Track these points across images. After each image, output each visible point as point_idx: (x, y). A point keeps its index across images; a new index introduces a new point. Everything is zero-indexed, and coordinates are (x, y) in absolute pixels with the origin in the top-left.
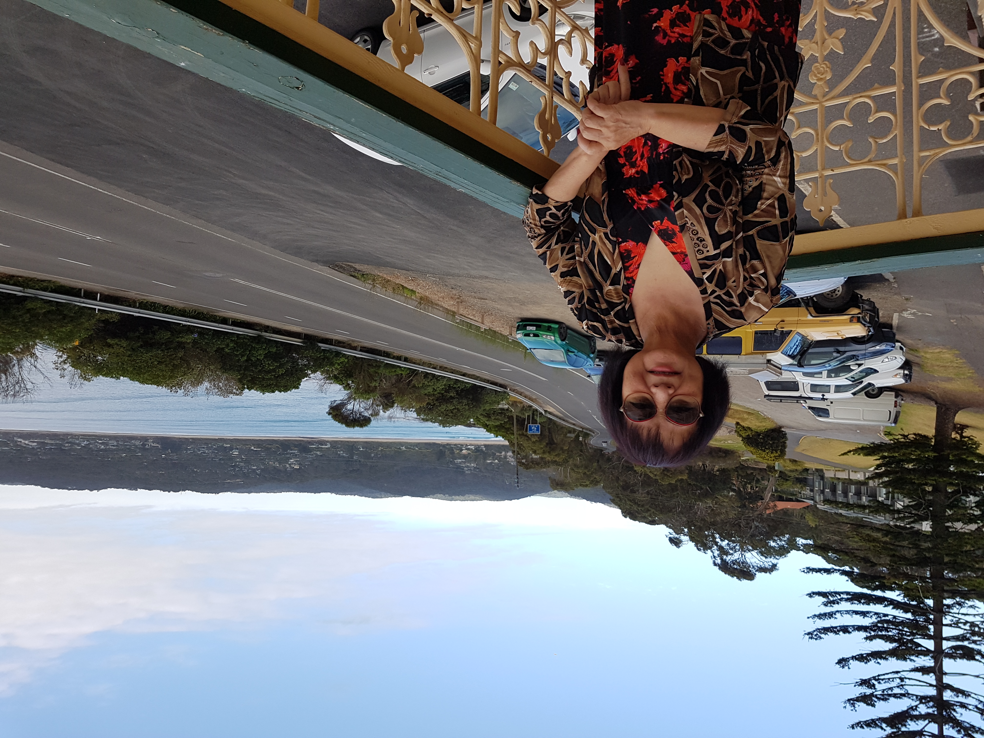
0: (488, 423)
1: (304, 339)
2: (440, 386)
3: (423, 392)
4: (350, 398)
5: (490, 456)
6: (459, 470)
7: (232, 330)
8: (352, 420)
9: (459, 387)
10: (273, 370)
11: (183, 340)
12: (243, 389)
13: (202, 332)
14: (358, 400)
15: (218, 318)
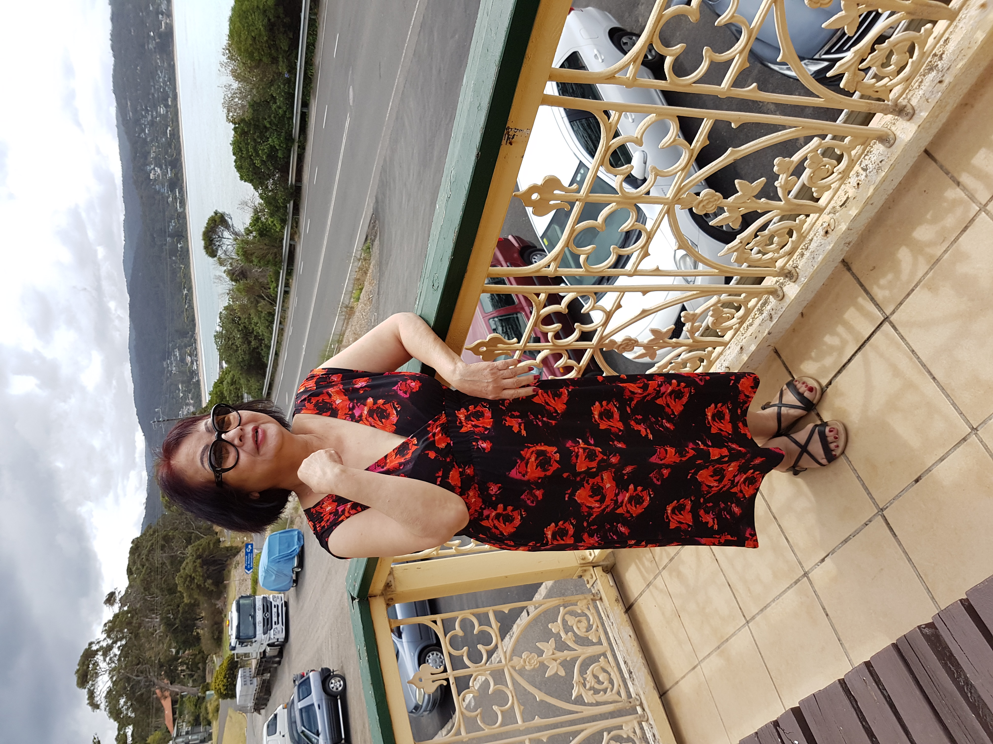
0: (225, 383)
1: (296, 186)
2: (261, 329)
3: (252, 311)
4: (236, 234)
5: (186, 387)
6: (167, 354)
7: (297, 112)
8: (211, 238)
9: (262, 350)
10: (258, 155)
11: (281, 63)
12: (235, 123)
13: (291, 83)
14: (235, 243)
15: (308, 98)
